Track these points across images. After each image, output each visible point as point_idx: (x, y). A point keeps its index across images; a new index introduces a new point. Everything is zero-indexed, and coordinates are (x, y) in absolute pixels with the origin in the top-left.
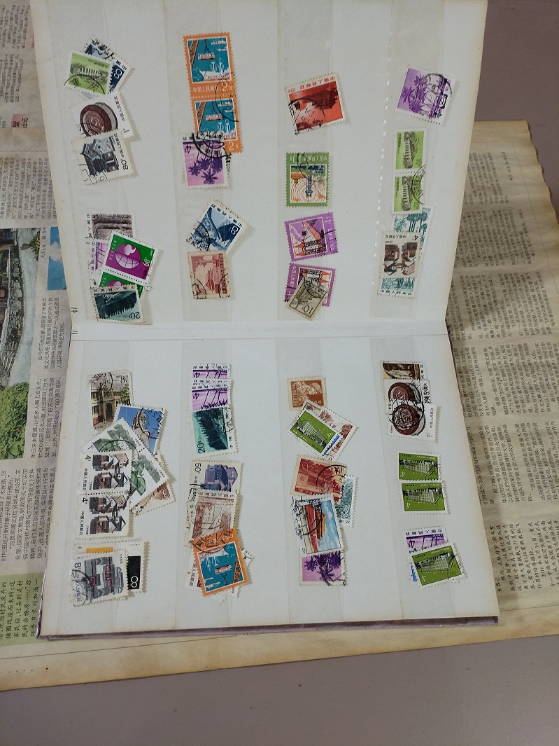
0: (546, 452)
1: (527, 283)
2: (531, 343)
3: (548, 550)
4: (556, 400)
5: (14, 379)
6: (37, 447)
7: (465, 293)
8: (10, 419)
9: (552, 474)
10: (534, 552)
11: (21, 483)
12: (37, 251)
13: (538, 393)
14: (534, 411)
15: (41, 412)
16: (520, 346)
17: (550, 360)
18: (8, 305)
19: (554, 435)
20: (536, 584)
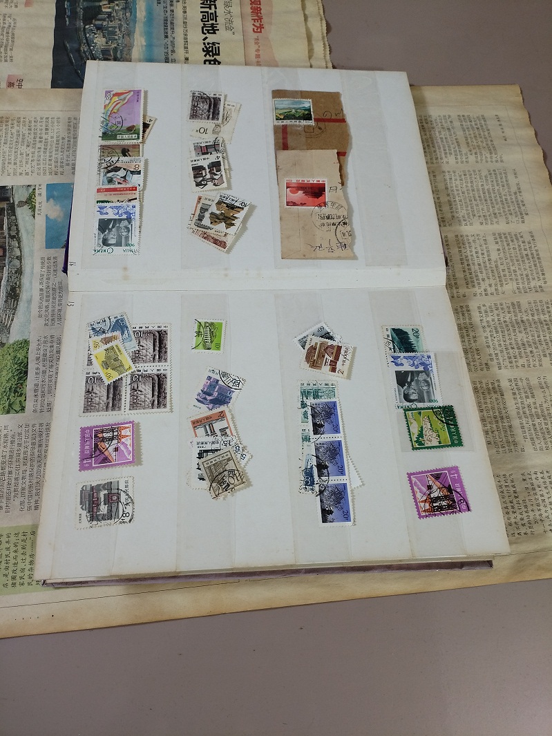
0: (538, 405)
1: (521, 243)
2: (524, 300)
3: (540, 498)
4: (548, 355)
5: (15, 336)
6: (39, 403)
7: (460, 251)
8: (10, 375)
9: (544, 426)
10: (527, 501)
11: (23, 437)
12: (33, 208)
13: (530, 349)
14: (526, 366)
15: (42, 368)
16: (513, 304)
17: (542, 317)
18: (7, 264)
19: (546, 389)
20: (529, 531)
